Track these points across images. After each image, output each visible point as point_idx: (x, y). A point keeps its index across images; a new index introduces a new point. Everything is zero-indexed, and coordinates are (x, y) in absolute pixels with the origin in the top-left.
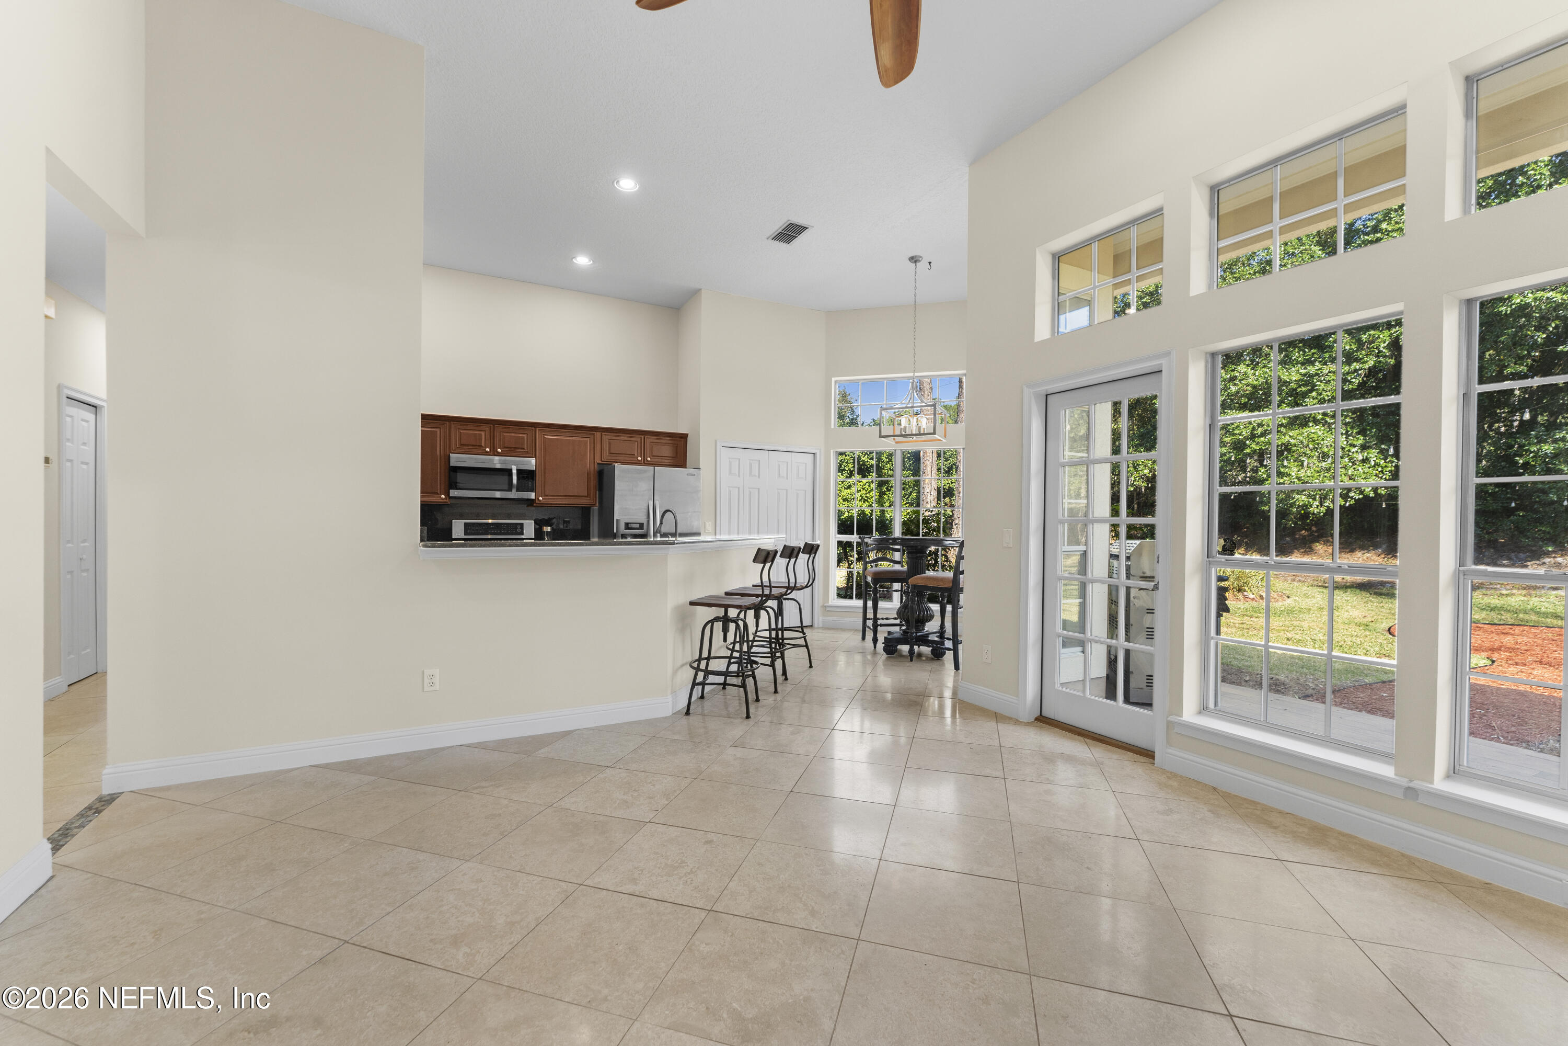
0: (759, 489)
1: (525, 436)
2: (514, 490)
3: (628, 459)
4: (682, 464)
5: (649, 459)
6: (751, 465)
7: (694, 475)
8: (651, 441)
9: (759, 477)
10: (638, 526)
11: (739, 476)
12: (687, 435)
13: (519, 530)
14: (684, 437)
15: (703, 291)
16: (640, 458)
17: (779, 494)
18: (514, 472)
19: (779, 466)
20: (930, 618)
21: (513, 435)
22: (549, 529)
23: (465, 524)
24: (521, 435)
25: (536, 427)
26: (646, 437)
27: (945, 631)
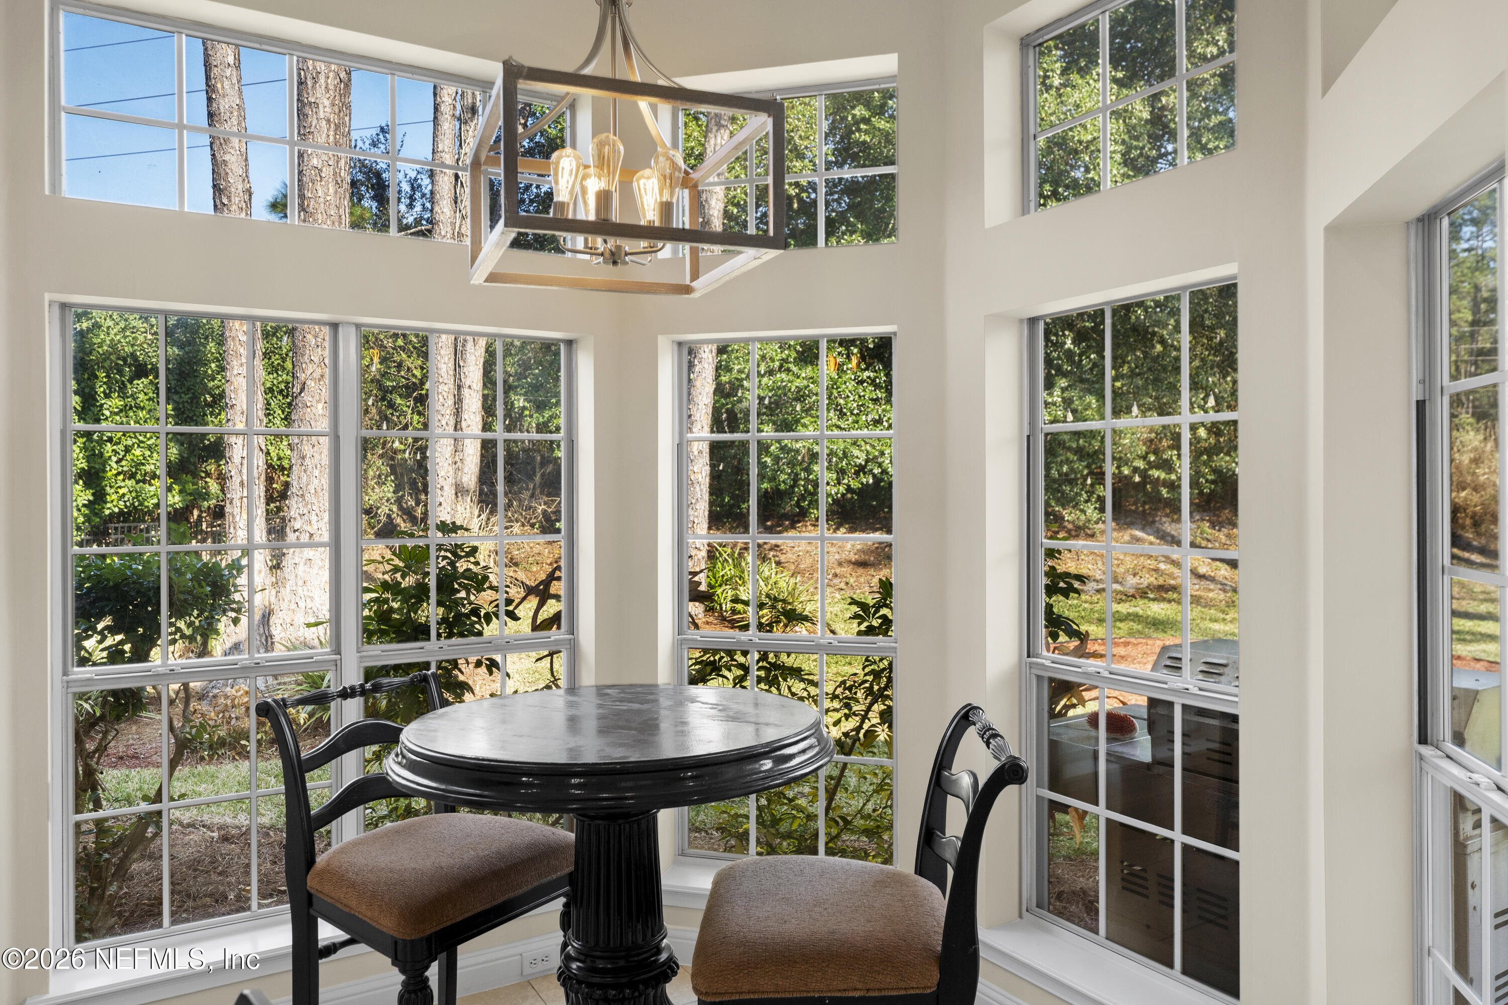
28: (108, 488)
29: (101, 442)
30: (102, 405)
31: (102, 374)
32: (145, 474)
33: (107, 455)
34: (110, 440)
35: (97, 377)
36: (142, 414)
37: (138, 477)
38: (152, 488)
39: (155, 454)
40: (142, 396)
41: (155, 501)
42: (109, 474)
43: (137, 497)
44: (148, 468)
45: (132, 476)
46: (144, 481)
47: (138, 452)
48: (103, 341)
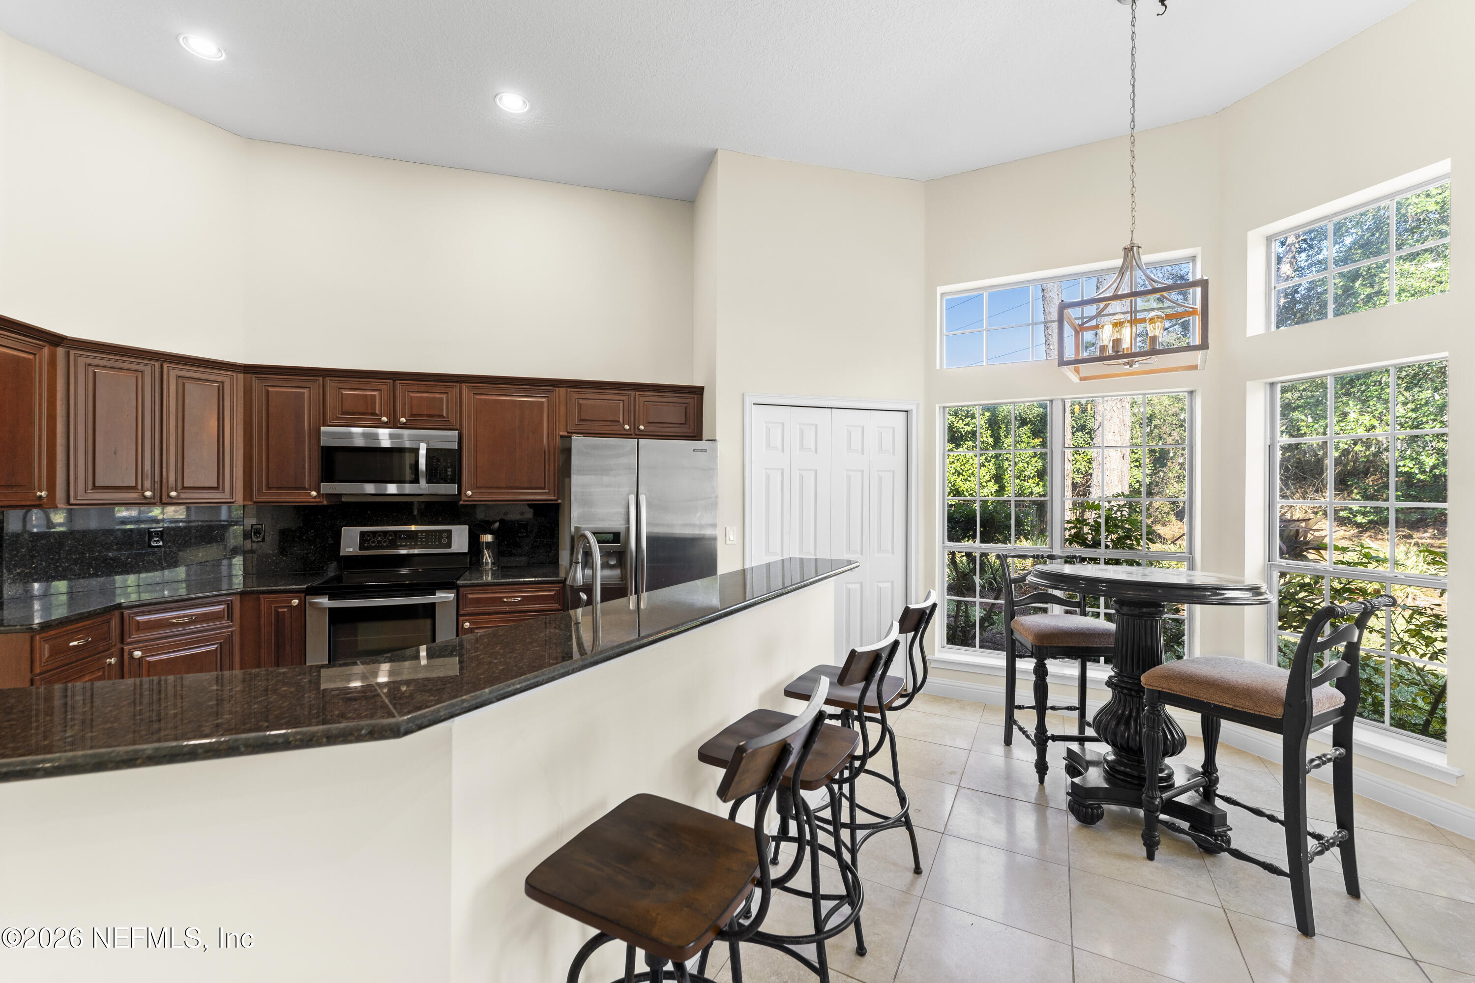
0: (816, 471)
1: (444, 396)
2: (423, 481)
3: (608, 429)
4: (696, 434)
5: (642, 427)
6: (802, 432)
7: (705, 451)
8: (647, 399)
9: (816, 452)
10: (611, 537)
11: (783, 451)
12: (702, 388)
13: (444, 541)
14: (698, 392)
15: (720, 155)
16: (627, 427)
17: (849, 478)
18: (423, 452)
19: (849, 433)
20: (1177, 746)
21: (426, 395)
22: (489, 538)
23: (362, 534)
24: (437, 395)
25: (460, 382)
26: (637, 393)
27: (1217, 779)
28: (1006, 484)
29: (1003, 460)
30: (1003, 442)
31: (1003, 426)
32: (1025, 476)
33: (1005, 467)
34: (1007, 459)
35: (1001, 428)
36: (1023, 445)
37: (1021, 478)
38: (1029, 484)
39: (1030, 466)
40: (1024, 435)
41: (1030, 490)
42: (1007, 477)
43: (1020, 488)
44: (1026, 473)
45: (1018, 477)
46: (1024, 480)
47: (1021, 465)
48: (1004, 410)
